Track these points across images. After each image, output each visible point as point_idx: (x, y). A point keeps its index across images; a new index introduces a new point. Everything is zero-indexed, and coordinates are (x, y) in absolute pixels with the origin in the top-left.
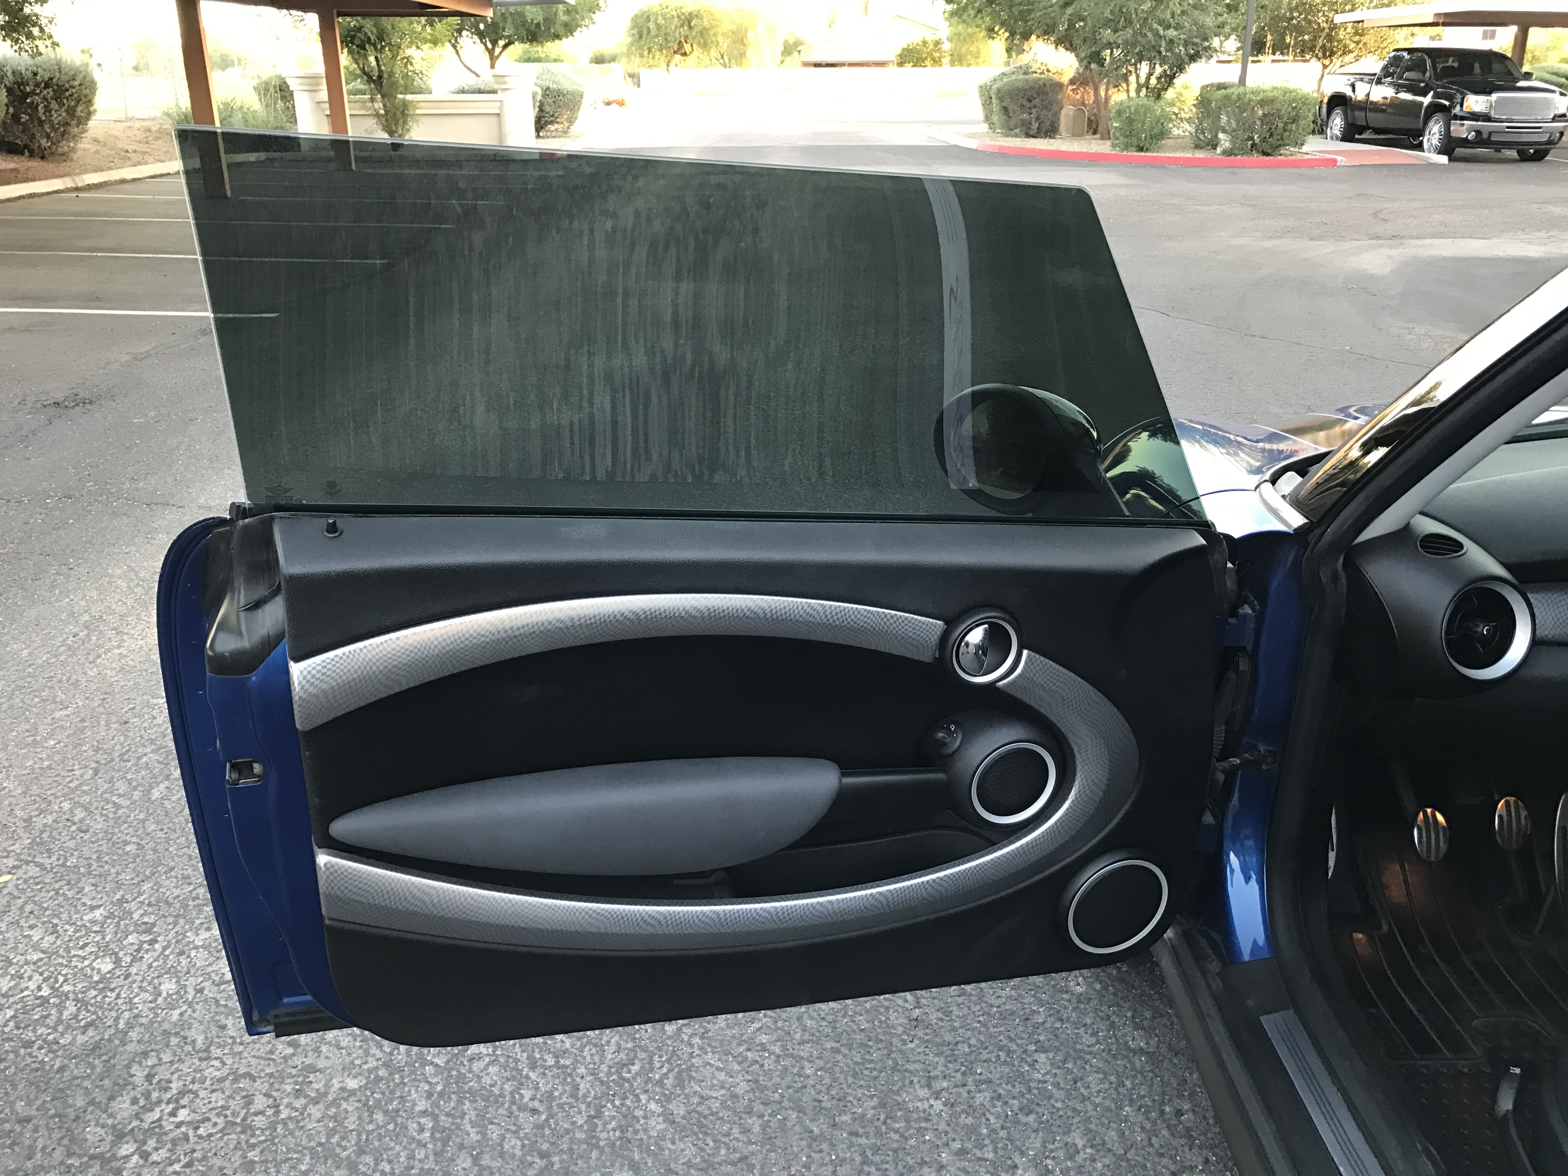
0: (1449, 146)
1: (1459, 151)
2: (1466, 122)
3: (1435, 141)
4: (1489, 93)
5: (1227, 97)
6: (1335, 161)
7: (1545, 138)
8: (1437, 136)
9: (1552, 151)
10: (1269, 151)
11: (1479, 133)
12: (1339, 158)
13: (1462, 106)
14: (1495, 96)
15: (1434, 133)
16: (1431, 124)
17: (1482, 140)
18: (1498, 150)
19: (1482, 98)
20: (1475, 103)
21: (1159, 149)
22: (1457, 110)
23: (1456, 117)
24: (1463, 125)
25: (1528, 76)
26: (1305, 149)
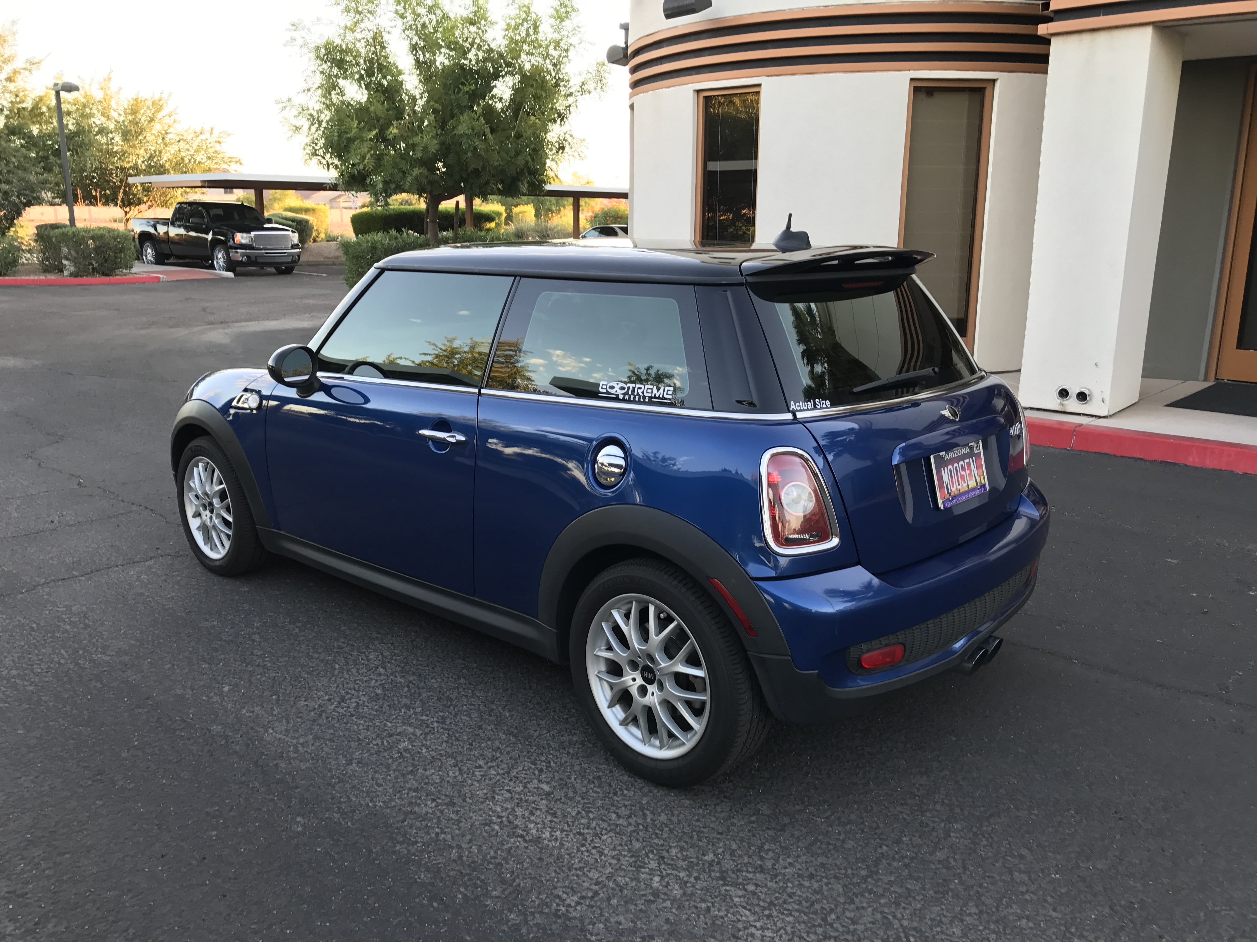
0: (231, 265)
1: (238, 269)
2: (239, 251)
3: (221, 262)
4: (248, 232)
5: (63, 234)
6: (159, 278)
7: (290, 259)
8: (222, 260)
9: (296, 267)
10: (108, 272)
11: (248, 257)
12: (161, 276)
13: (234, 240)
14: (253, 234)
15: (220, 258)
16: (216, 252)
17: (252, 261)
18: (262, 268)
19: (245, 235)
20: (241, 238)
21: (14, 274)
22: (231, 242)
23: (231, 247)
24: (237, 252)
25: (269, 221)
26: (134, 270)
